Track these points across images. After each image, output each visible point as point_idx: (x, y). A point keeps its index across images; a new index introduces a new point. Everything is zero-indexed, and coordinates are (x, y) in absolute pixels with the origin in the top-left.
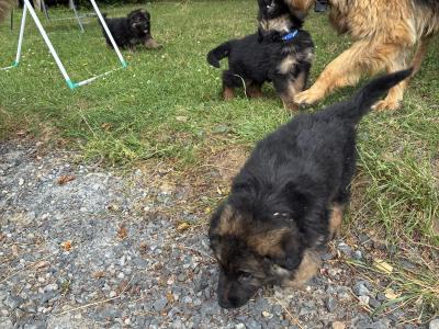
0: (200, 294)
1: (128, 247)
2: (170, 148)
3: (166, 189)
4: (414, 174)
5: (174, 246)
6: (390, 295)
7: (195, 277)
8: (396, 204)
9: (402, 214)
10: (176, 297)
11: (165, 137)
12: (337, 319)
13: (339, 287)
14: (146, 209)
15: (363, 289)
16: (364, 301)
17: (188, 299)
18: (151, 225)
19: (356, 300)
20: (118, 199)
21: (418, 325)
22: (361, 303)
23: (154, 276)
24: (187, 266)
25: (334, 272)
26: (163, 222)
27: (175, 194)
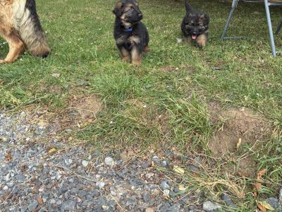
0: (61, 197)
1: (12, 167)
2: (46, 96)
3: (42, 125)
4: (197, 112)
5: (45, 165)
6: (182, 188)
7: (59, 185)
8: (188, 130)
9: (191, 137)
10: (45, 200)
11: (42, 88)
12: (149, 207)
13: (152, 185)
14: (28, 139)
15: (166, 185)
16: (166, 193)
17: (53, 201)
18: (30, 150)
19: (161, 193)
20: (7, 133)
21: (197, 205)
22: (165, 194)
23: (30, 186)
24: (54, 178)
25: (149, 175)
26: (39, 148)
27: (48, 129)
